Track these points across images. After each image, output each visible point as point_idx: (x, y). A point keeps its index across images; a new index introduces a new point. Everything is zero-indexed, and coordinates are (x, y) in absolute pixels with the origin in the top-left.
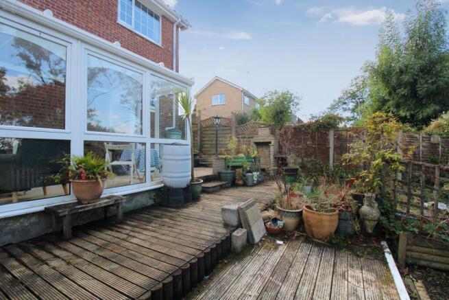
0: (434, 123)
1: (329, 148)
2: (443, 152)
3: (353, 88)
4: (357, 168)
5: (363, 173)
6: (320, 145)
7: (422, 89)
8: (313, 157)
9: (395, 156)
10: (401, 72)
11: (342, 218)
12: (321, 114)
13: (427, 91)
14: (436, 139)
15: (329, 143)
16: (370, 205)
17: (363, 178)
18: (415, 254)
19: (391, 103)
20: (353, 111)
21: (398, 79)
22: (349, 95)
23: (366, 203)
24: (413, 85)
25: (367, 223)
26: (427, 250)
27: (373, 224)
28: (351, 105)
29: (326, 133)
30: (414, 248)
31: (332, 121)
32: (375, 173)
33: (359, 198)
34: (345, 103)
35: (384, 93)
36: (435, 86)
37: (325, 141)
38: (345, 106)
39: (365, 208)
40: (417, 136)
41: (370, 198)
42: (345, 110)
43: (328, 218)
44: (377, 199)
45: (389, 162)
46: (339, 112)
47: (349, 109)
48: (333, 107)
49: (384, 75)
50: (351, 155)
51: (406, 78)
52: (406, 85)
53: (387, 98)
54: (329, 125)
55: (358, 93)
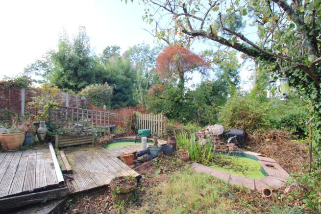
0: (83, 90)
1: (21, 101)
2: (86, 104)
3: (43, 59)
4: (37, 110)
5: (39, 112)
6: (13, 99)
7: (80, 73)
8: (6, 108)
9: (54, 103)
10: (70, 60)
11: (27, 136)
12: (14, 77)
13: (82, 74)
14: (83, 98)
15: (21, 98)
16: (43, 126)
17: (39, 114)
18: (62, 143)
19: (65, 76)
20: (44, 76)
21: (68, 64)
22: (40, 64)
23: (40, 126)
24: (76, 69)
25: (41, 135)
26: (66, 140)
27: (44, 135)
28: (43, 72)
29: (18, 91)
30: (62, 140)
31: (23, 83)
32: (46, 112)
33: (37, 125)
34: (37, 69)
35: (61, 70)
36: (85, 73)
37: (18, 96)
38: (37, 71)
39: (40, 129)
40: (75, 96)
41: (43, 123)
42: (37, 74)
43: (18, 136)
44: (46, 123)
45: (51, 106)
46: (32, 76)
47: (41, 74)
48: (27, 71)
49: (61, 59)
50: (33, 103)
51: (72, 65)
52: (72, 68)
53: (63, 73)
54: (21, 85)
55: (48, 64)
